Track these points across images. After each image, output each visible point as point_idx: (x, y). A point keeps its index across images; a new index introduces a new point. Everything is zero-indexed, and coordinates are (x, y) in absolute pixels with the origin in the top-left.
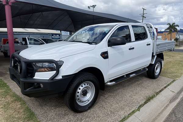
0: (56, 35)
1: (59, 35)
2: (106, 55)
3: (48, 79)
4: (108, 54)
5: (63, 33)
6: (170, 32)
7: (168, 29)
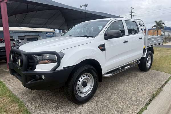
0: (50, 33)
1: (53, 33)
2: (103, 47)
3: (50, 70)
4: (105, 46)
5: (57, 31)
6: (157, 29)
7: (155, 26)
